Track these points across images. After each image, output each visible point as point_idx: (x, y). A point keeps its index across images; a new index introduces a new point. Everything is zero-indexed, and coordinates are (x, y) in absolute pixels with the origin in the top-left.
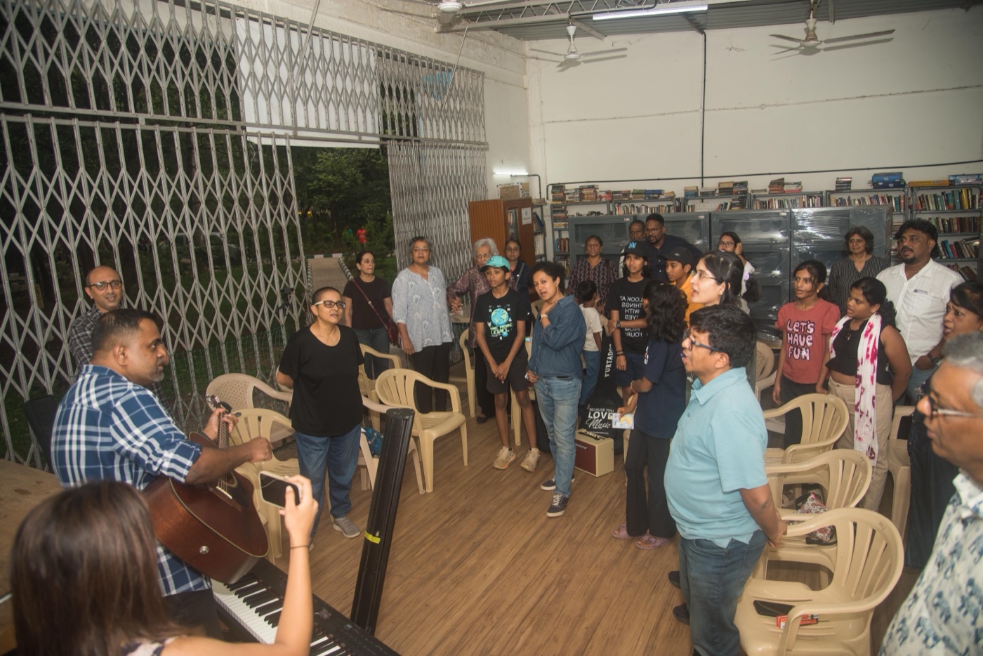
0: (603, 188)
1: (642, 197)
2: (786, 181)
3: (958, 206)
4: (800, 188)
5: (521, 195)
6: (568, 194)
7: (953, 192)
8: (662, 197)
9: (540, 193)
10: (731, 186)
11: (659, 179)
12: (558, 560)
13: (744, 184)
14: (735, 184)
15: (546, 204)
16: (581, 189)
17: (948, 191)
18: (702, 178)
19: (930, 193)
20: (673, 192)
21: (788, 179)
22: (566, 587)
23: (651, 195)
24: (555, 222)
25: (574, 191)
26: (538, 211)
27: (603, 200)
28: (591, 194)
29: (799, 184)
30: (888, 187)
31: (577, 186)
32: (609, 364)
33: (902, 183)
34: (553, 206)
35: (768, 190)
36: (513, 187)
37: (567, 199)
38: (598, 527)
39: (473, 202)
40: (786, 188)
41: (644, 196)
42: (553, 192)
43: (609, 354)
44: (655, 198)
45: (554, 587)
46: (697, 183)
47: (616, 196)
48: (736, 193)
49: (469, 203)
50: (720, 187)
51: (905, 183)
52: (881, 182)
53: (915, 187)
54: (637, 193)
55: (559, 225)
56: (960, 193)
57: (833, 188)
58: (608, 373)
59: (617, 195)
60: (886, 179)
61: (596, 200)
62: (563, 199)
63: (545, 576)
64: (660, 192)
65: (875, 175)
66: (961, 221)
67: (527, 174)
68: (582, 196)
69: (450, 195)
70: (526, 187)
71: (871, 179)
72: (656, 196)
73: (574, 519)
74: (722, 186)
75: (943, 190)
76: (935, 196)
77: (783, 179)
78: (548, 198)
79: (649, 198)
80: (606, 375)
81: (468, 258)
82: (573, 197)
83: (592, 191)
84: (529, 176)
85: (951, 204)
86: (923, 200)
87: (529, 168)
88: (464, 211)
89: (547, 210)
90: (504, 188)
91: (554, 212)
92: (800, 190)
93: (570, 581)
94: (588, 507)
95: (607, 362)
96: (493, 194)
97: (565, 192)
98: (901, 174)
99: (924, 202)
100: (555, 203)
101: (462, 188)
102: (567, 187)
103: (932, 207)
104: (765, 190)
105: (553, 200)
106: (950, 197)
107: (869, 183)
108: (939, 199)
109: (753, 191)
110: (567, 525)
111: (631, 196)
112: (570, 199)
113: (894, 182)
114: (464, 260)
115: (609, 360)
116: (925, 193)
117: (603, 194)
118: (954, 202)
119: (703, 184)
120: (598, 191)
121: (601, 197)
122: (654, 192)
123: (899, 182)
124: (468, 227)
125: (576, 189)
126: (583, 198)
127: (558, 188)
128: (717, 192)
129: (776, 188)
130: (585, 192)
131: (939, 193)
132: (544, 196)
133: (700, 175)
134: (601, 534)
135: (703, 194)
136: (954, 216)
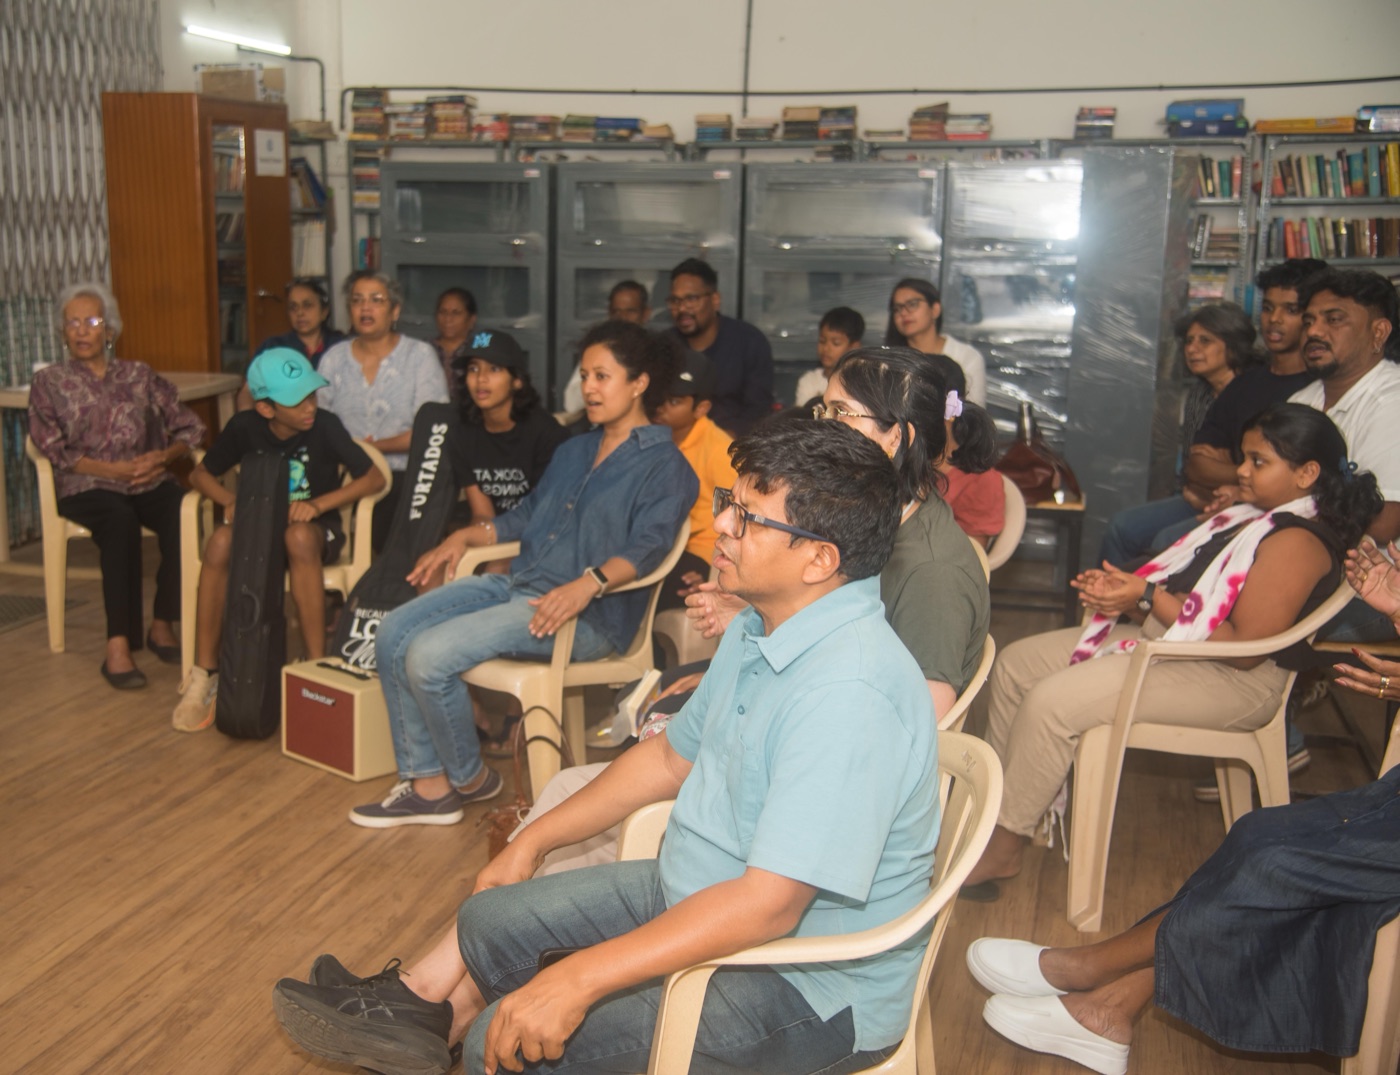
0: (488, 106)
1: (587, 135)
2: (953, 109)
3: (1375, 188)
4: (985, 128)
5: (260, 97)
6: (395, 115)
7: (1365, 151)
8: (638, 138)
9: (323, 110)
10: (815, 116)
11: (634, 92)
12: (186, 968)
13: (848, 113)
14: (825, 112)
15: (335, 138)
16: (430, 105)
17: (1353, 149)
18: (745, 94)
19: (1306, 154)
20: (667, 127)
21: (958, 105)
22: (189, 1028)
23: (611, 132)
24: (360, 188)
25: (409, 109)
26: (312, 155)
27: (488, 136)
28: (455, 120)
29: (985, 118)
30: (1204, 133)
31: (421, 97)
32: (425, 481)
33: (1241, 125)
34: (353, 145)
35: (907, 129)
36: (237, 74)
37: (393, 130)
38: (325, 890)
39: (116, 95)
40: (951, 127)
41: (592, 131)
42: (355, 109)
43: (428, 455)
44: (621, 138)
45: (152, 1031)
46: (730, 107)
47: (521, 130)
48: (827, 136)
49: (104, 95)
50: (789, 118)
51: (1247, 123)
52: (1186, 118)
53: (1270, 133)
54: (576, 123)
55: (369, 199)
56: (1383, 155)
57: (1068, 133)
58: (419, 508)
59: (525, 125)
60: (1201, 112)
61: (470, 136)
62: (381, 129)
63: (137, 1004)
64: (634, 126)
65: (1174, 106)
66: (1379, 225)
67: (286, 51)
68: (431, 123)
69: (41, 60)
70: (275, 79)
71: (1162, 114)
72: (623, 132)
73: (264, 873)
74: (792, 116)
75: (1339, 147)
76: (1320, 161)
77: (945, 105)
78: (342, 126)
79: (607, 137)
80: (415, 515)
81: (95, 251)
82: (407, 125)
83: (458, 111)
84: (292, 58)
85: (1358, 183)
86: (1288, 170)
87: (292, 36)
88: (86, 116)
89: (337, 156)
90: (213, 75)
91: (356, 162)
92: (987, 134)
93: (204, 1015)
94: (313, 846)
95: (422, 476)
96: (180, 80)
97: (388, 110)
98: (1239, 103)
99: (1291, 175)
100: (359, 137)
101: (82, 48)
102: (394, 96)
103: (1311, 187)
104: (900, 133)
105: (358, 129)
106: (1357, 165)
107: (1160, 123)
108: (1328, 168)
109: (868, 133)
110: (240, 886)
111: (560, 132)
112: (401, 130)
113: (1220, 122)
114: (81, 254)
115: (427, 471)
116: (1296, 152)
117: (487, 122)
118: (1366, 177)
119: (745, 110)
120: (474, 112)
121: (481, 129)
122: (618, 123)
123: (1232, 123)
124: (98, 166)
125: (417, 104)
126: (435, 130)
127: (371, 97)
128: (780, 132)
129: (927, 128)
130: (440, 112)
131: (1329, 152)
132: (333, 116)
133: (738, 87)
134: (331, 904)
135: (745, 133)
136: (1365, 216)
